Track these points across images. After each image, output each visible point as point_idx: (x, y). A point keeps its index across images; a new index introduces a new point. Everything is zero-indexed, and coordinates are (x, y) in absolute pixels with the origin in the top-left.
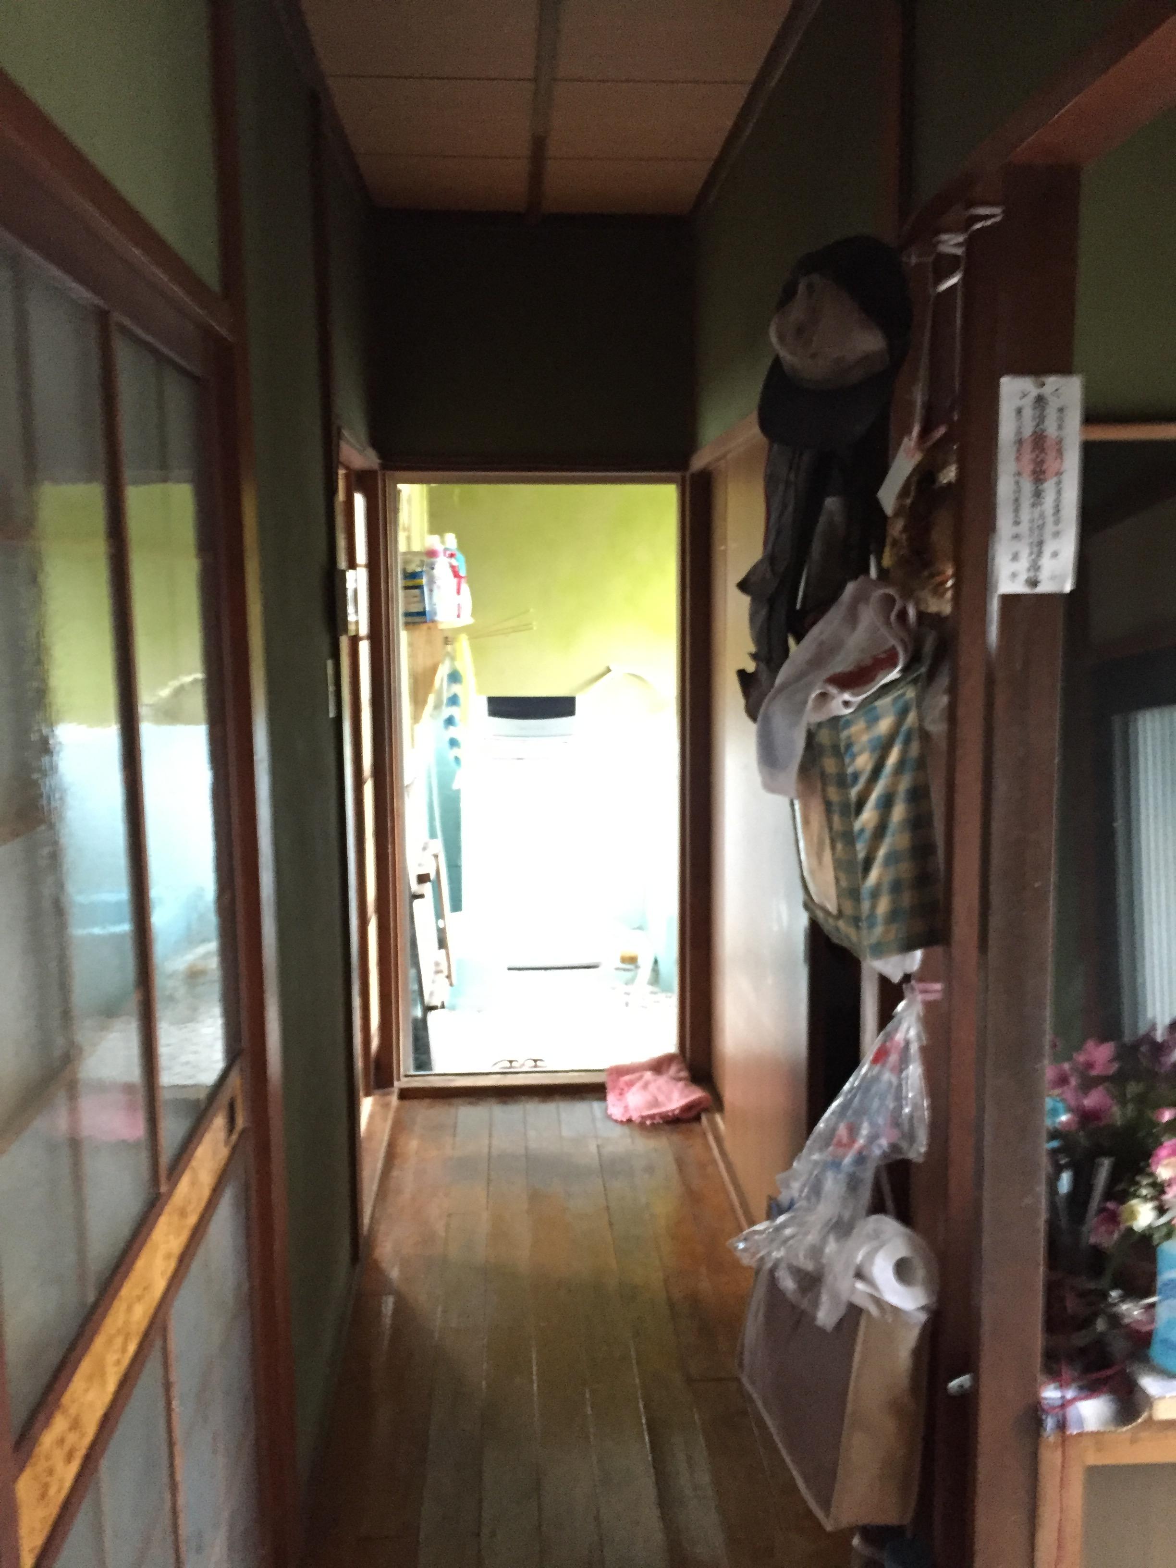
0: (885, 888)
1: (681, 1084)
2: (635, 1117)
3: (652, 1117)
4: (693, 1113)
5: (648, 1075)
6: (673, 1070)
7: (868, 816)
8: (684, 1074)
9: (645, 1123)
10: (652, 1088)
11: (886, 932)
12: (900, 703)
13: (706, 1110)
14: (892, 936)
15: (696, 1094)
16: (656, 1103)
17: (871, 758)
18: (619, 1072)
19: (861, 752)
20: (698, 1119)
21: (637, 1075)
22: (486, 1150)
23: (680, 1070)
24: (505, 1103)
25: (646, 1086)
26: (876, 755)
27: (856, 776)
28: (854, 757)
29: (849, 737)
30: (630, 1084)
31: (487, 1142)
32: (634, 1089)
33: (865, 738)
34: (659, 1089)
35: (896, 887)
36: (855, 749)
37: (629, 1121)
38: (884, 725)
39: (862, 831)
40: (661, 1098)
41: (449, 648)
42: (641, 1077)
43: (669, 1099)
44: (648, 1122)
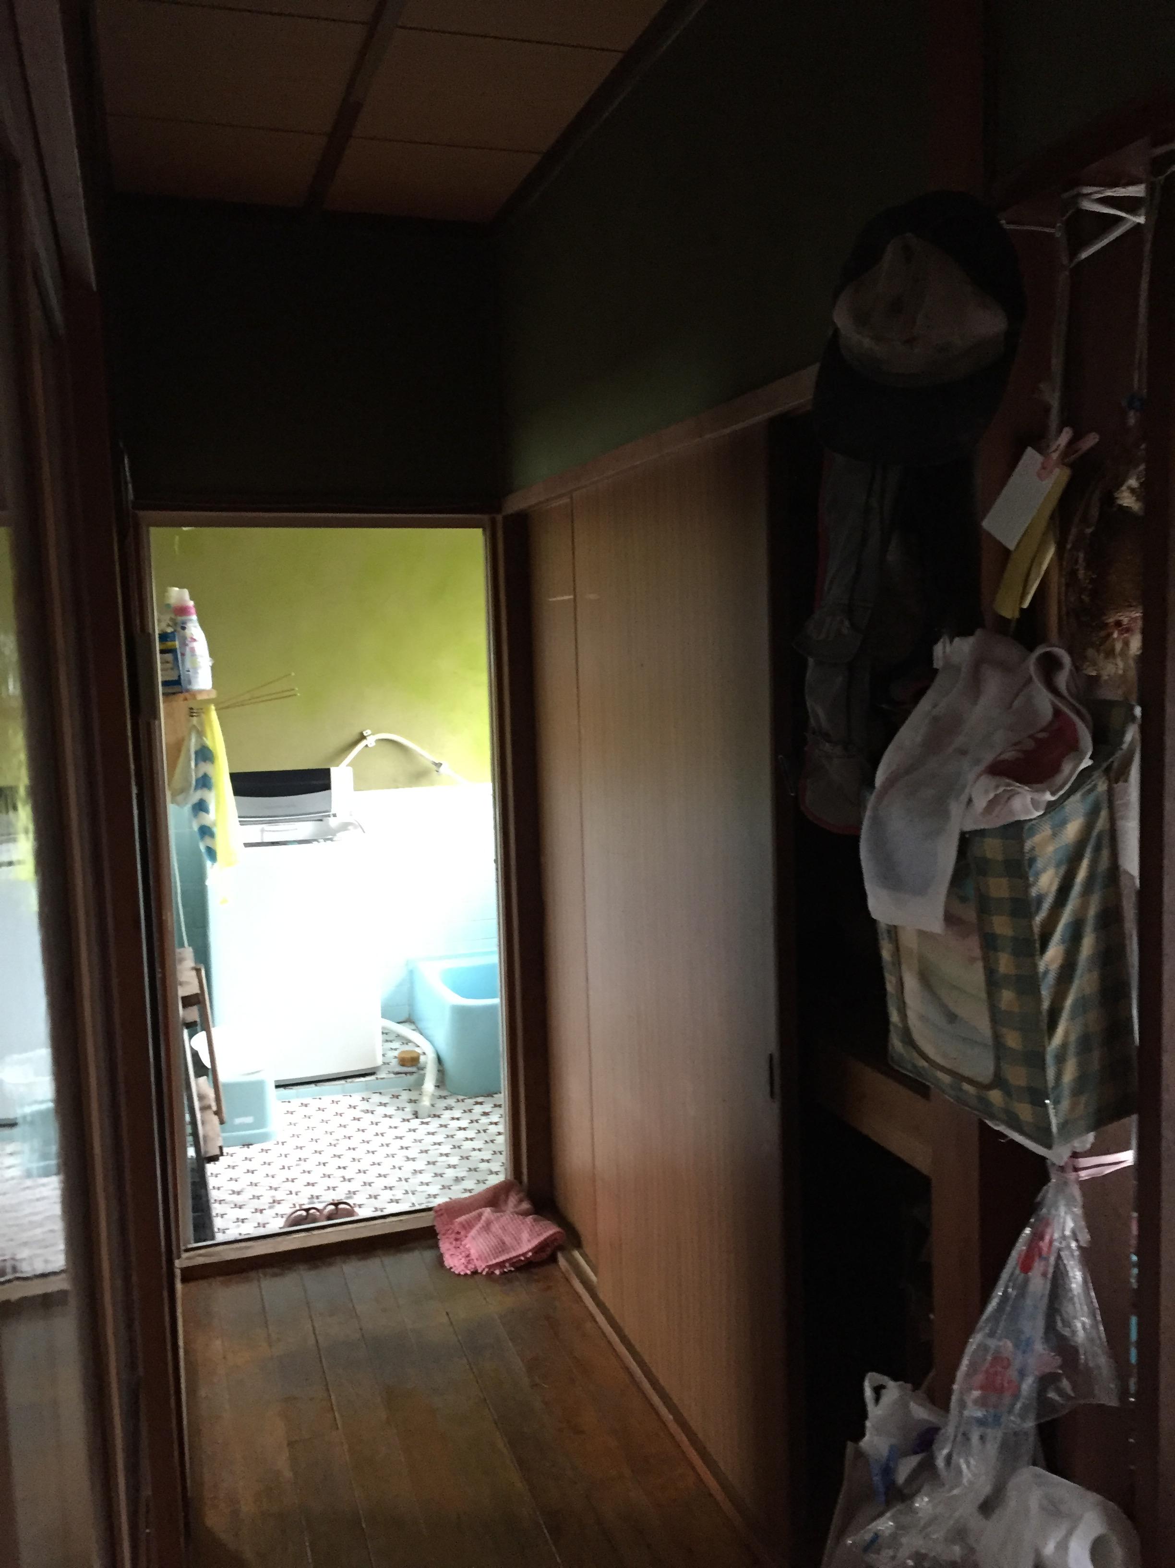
0: (1072, 1049)
1: (529, 1219)
2: (481, 1266)
3: (501, 1265)
4: (549, 1251)
5: (487, 1212)
6: (512, 1200)
7: (1053, 955)
8: (525, 1206)
9: (493, 1273)
10: (496, 1228)
11: (1073, 1107)
12: (1091, 798)
13: (561, 1248)
14: (1081, 1109)
15: (550, 1230)
16: (502, 1247)
17: (1056, 873)
18: (452, 1210)
19: (1044, 870)
20: (553, 1259)
21: (474, 1213)
22: (311, 1341)
23: (521, 1201)
24: (316, 1267)
25: (487, 1227)
26: (1062, 870)
27: (1040, 899)
28: (1037, 875)
29: (1033, 849)
30: (468, 1226)
31: (309, 1326)
32: (473, 1232)
33: (1050, 849)
34: (504, 1229)
35: (1085, 1044)
36: (1039, 864)
37: (475, 1273)
38: (1072, 830)
39: (1046, 972)
40: (507, 1240)
41: (195, 720)
42: (480, 1215)
43: (518, 1241)
44: (497, 1272)
